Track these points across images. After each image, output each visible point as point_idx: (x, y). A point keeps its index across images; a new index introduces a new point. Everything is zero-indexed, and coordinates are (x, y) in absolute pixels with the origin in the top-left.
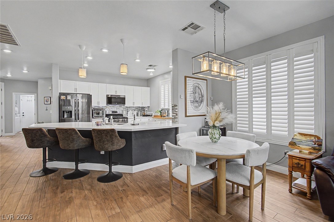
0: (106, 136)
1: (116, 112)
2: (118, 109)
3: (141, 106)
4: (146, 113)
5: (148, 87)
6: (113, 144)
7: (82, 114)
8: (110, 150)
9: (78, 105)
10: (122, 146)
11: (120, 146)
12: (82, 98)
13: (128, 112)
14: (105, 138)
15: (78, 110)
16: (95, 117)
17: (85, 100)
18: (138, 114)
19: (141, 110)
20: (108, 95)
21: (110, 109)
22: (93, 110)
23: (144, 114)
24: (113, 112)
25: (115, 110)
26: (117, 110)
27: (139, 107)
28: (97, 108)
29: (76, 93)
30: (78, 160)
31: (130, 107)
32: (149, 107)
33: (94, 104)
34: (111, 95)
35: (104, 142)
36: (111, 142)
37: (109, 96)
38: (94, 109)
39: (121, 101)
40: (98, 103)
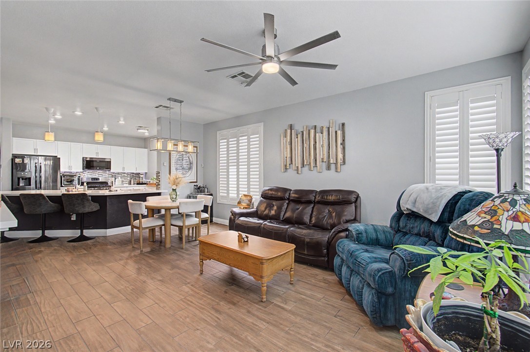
0: (77, 199)
1: (98, 179)
2: (101, 175)
3: (135, 172)
4: (141, 181)
5: (145, 148)
6: (84, 207)
7: (45, 181)
8: (80, 212)
9: (40, 171)
10: (95, 209)
11: (92, 209)
12: (45, 160)
13: (115, 179)
14: (76, 202)
15: (40, 177)
16: (66, 185)
17: (50, 163)
18: (131, 182)
19: (136, 177)
20: (86, 158)
21: (88, 175)
22: (61, 177)
23: (138, 182)
24: (93, 179)
25: (96, 176)
26: (99, 177)
27: (133, 173)
28: (67, 174)
29: (35, 154)
30: (45, 227)
31: (118, 174)
32: (146, 173)
33: (64, 168)
34: (91, 158)
35: (74, 205)
36: (83, 205)
37: (88, 159)
38: (63, 175)
39: (105, 165)
40: (70, 167)
